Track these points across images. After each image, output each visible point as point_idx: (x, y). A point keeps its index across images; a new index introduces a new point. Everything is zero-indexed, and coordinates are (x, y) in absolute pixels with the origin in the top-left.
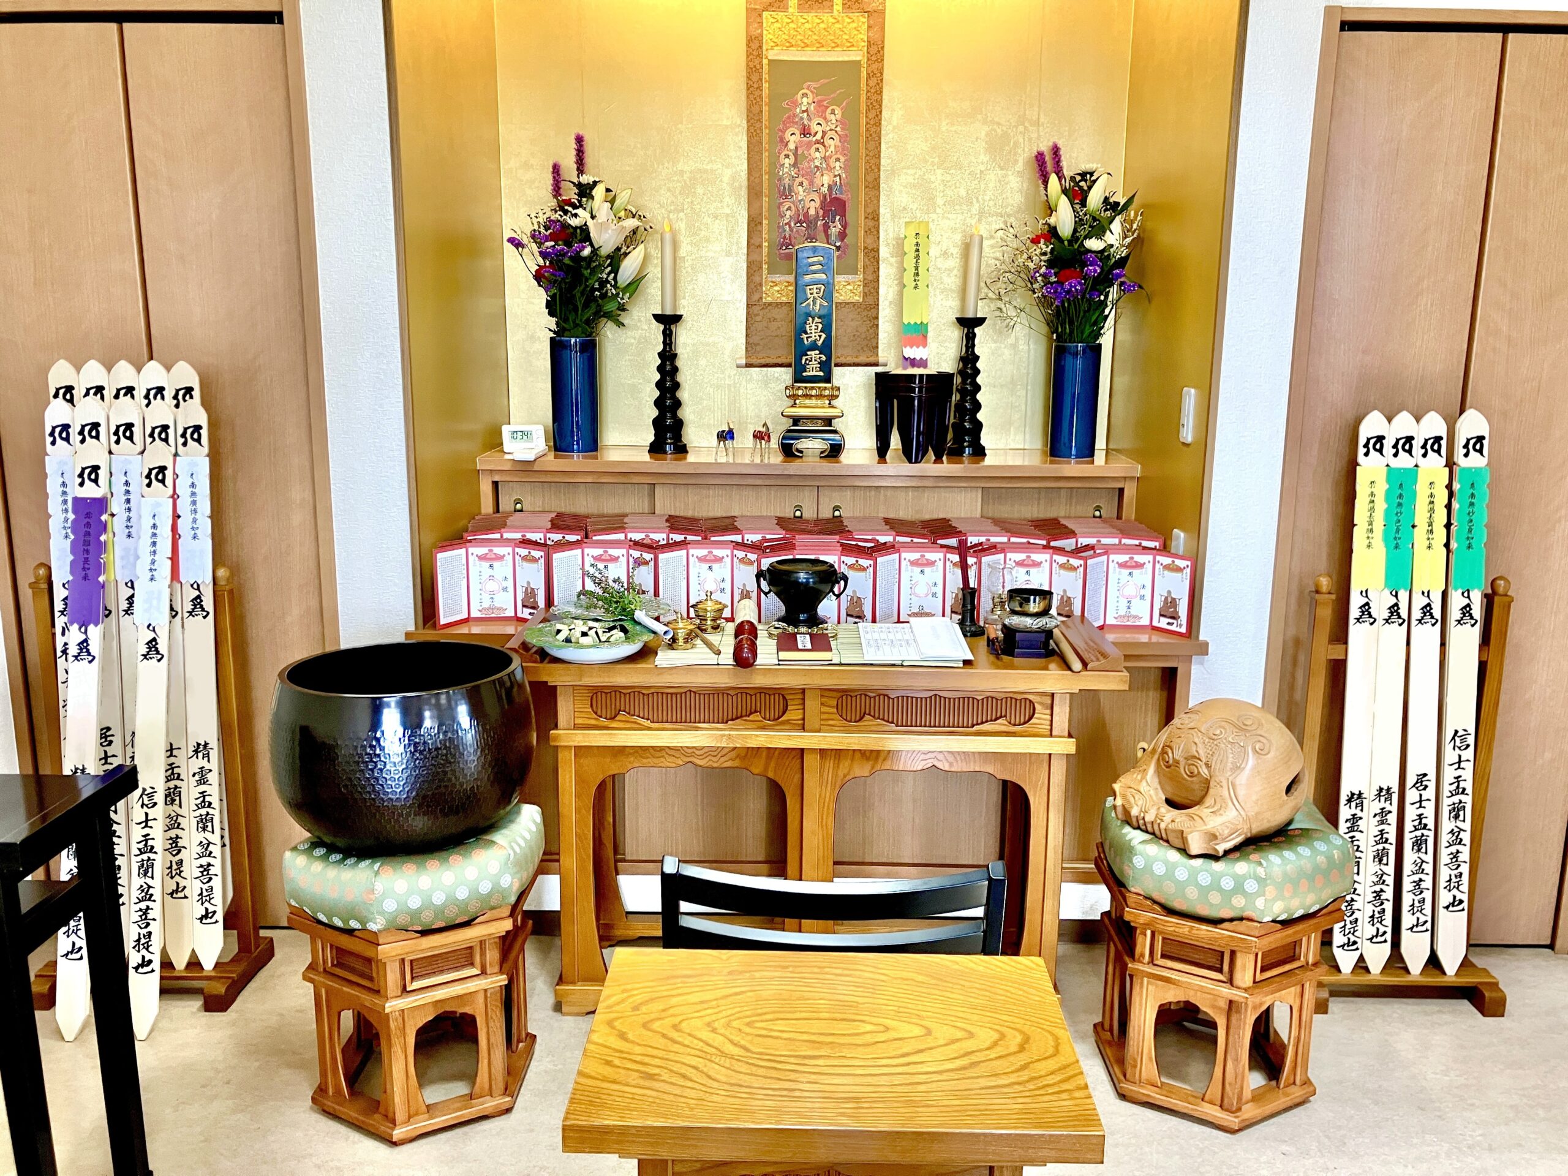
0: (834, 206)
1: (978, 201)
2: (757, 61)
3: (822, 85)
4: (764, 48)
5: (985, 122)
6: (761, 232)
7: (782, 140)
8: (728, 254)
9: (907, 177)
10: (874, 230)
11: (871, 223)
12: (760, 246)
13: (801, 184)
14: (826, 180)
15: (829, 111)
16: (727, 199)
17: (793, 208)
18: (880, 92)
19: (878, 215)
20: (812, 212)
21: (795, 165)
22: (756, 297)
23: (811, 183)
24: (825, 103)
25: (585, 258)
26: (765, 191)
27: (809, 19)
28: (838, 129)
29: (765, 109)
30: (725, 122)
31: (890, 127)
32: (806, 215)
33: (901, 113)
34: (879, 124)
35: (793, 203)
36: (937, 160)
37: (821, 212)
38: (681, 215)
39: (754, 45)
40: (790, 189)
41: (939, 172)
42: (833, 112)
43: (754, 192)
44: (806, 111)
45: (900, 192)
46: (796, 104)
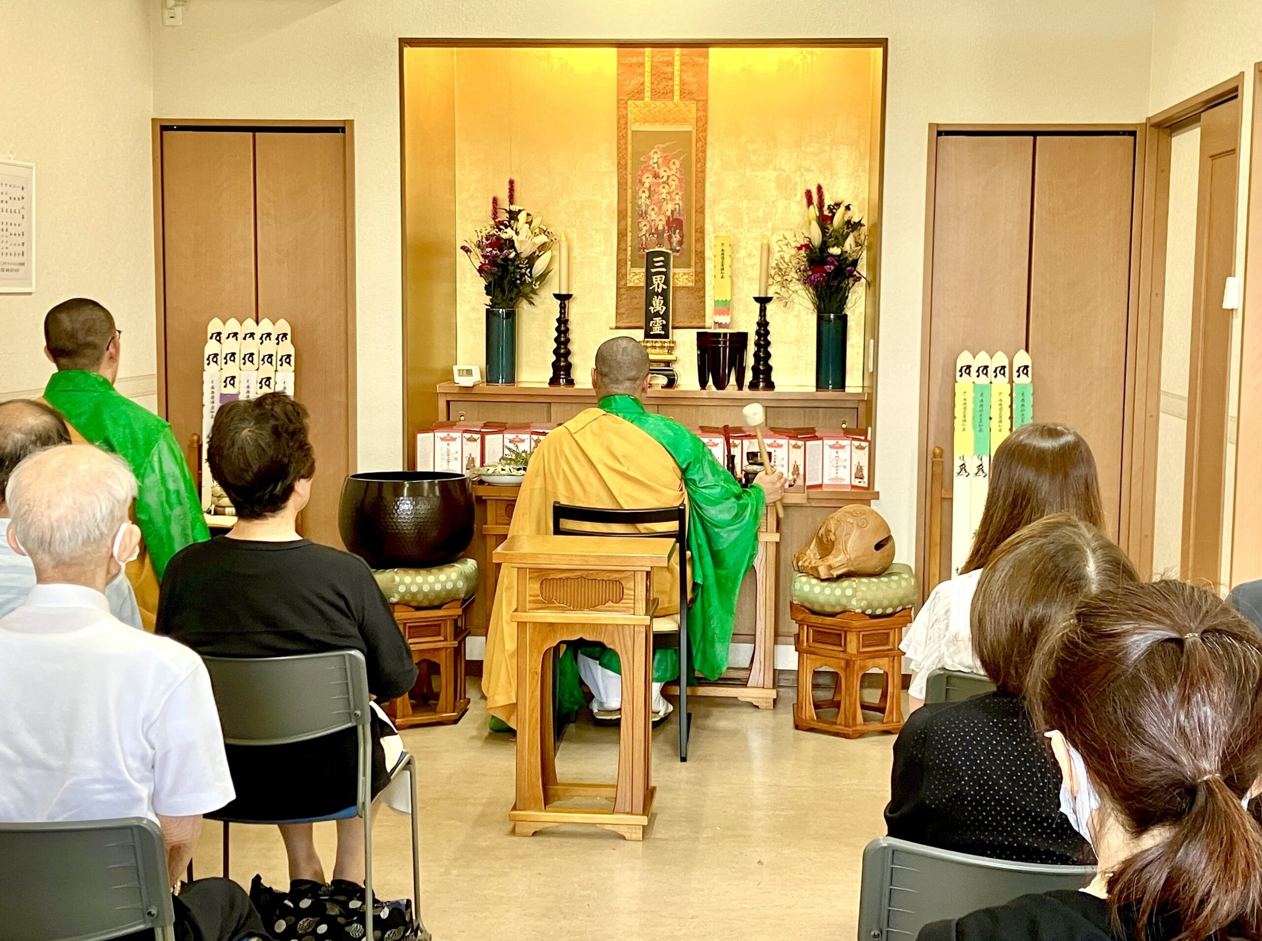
0: (675, 223)
1: (771, 221)
2: (624, 131)
3: (668, 146)
4: (629, 123)
5: (775, 169)
6: (626, 241)
7: (640, 181)
8: (605, 254)
9: (723, 205)
10: (701, 240)
11: (700, 235)
12: (626, 250)
13: (653, 209)
14: (670, 207)
15: (671, 163)
16: (605, 220)
17: (648, 225)
18: (704, 152)
19: (704, 229)
20: (660, 228)
21: (649, 197)
22: (623, 283)
23: (660, 209)
24: (669, 158)
25: (511, 260)
26: (629, 214)
27: (658, 104)
28: (678, 174)
29: (629, 162)
30: (604, 170)
31: (712, 173)
32: (656, 229)
33: (719, 163)
34: (703, 172)
35: (648, 221)
36: (743, 194)
37: (666, 228)
38: (574, 229)
39: (622, 122)
40: (646, 213)
41: (745, 202)
42: (674, 163)
43: (622, 215)
44: (657, 163)
45: (719, 215)
46: (650, 158)
